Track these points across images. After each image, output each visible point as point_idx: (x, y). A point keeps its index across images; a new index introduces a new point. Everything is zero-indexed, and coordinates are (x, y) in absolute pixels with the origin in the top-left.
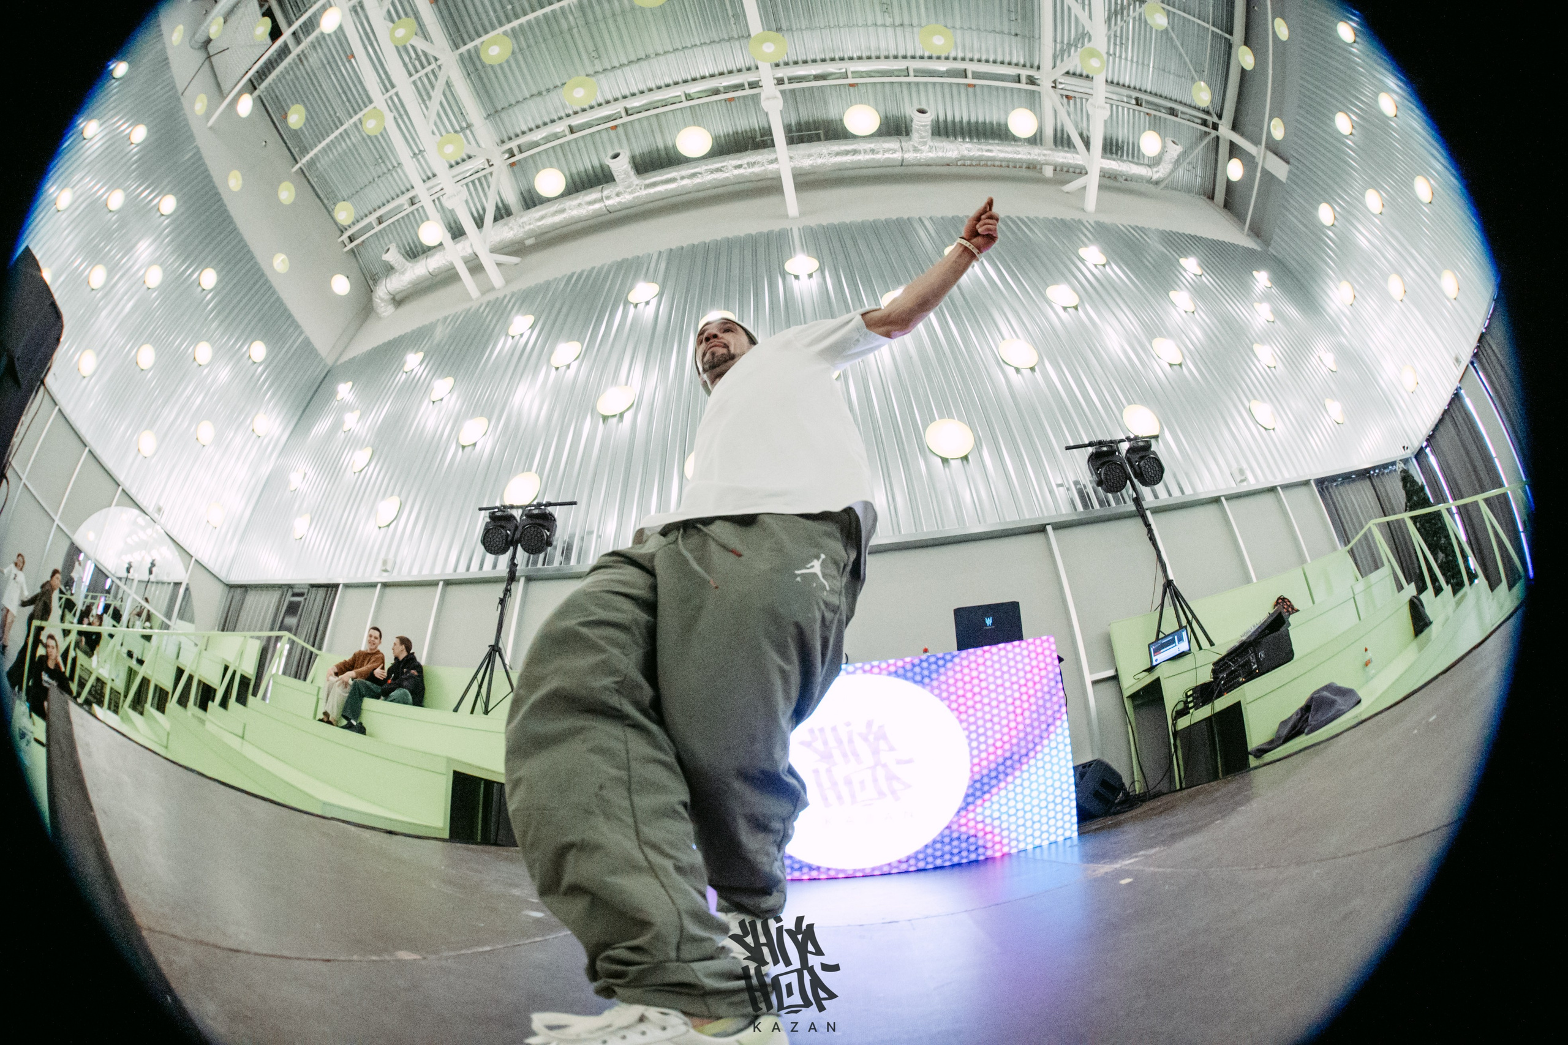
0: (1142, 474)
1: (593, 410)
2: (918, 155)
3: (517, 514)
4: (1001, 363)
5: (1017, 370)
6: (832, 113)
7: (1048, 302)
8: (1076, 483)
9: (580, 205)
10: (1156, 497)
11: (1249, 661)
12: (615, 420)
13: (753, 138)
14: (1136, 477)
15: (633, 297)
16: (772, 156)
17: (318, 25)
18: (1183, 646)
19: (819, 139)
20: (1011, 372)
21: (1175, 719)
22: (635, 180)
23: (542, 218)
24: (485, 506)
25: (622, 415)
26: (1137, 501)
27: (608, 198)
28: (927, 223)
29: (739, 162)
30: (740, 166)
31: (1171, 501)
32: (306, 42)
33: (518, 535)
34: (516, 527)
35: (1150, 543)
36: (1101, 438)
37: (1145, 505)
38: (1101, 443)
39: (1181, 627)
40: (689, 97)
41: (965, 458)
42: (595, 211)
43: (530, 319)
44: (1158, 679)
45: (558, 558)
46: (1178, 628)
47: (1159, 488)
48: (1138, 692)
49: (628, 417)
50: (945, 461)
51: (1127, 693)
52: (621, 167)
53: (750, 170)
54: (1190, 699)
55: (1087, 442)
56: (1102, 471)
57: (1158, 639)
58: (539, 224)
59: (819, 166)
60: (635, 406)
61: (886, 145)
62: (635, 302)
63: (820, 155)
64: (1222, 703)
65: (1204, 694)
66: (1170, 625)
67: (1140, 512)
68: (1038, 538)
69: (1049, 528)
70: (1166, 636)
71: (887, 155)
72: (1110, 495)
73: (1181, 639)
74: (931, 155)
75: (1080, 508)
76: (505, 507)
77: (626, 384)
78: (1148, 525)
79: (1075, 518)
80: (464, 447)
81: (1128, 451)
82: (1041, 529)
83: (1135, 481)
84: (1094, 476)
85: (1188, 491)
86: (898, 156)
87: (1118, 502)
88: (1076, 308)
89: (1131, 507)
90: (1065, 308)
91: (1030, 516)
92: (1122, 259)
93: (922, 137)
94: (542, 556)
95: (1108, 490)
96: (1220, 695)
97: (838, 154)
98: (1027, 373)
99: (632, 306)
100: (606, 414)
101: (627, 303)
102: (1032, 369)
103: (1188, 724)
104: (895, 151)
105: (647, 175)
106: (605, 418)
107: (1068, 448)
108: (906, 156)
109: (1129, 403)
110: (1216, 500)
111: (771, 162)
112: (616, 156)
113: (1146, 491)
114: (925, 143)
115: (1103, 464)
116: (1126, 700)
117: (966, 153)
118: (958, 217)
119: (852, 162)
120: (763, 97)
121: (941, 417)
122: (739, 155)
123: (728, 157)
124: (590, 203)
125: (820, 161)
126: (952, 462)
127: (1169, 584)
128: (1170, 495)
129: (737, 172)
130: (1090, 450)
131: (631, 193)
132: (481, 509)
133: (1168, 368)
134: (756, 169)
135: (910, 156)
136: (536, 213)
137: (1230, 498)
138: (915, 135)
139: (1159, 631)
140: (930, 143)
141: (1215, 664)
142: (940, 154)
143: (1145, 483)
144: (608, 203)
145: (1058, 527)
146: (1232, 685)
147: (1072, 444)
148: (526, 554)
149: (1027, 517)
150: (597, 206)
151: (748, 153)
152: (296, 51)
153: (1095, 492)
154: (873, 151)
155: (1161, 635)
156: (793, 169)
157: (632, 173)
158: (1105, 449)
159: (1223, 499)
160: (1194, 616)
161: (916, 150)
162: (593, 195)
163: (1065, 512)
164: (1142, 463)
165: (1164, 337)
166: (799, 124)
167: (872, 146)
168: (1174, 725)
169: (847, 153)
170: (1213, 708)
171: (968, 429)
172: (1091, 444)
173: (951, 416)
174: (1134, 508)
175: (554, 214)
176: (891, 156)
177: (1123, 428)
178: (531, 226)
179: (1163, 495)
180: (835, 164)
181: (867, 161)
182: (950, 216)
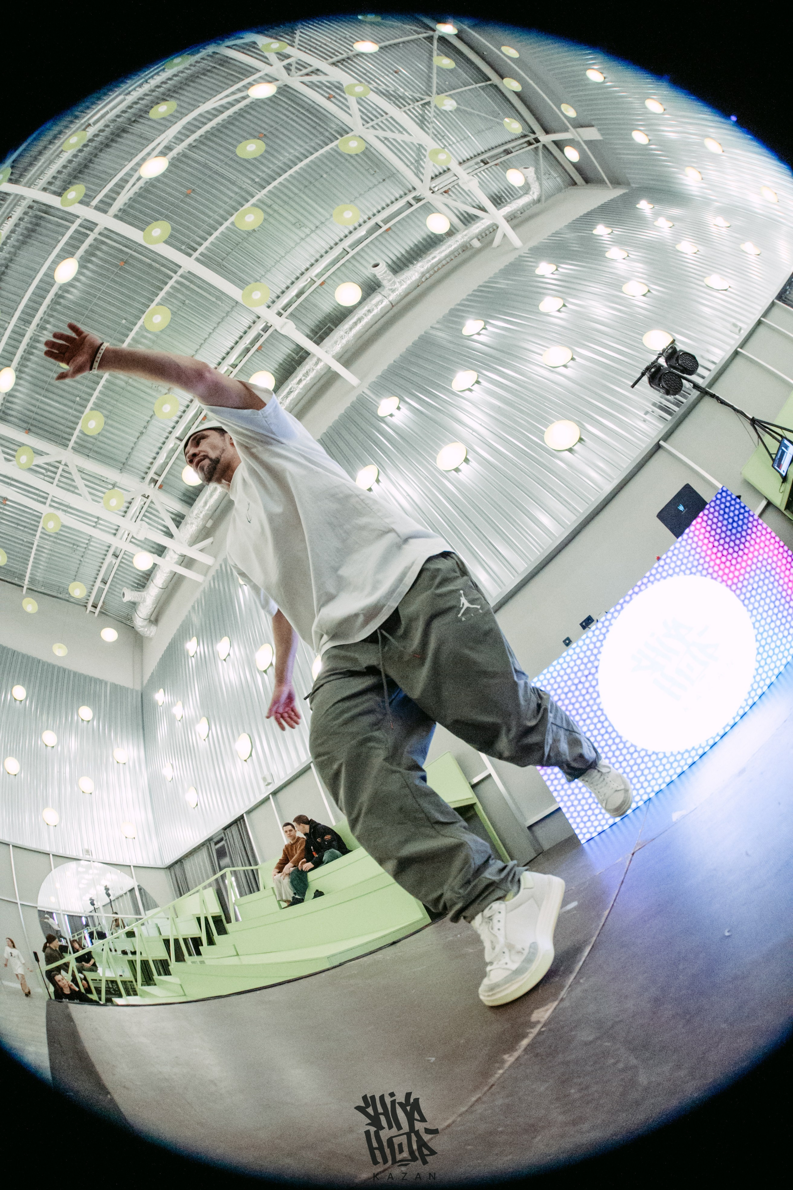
0: (686, 370)
2: (397, 293)
4: (552, 369)
5: (565, 366)
6: (326, 307)
7: (547, 315)
8: (654, 404)
10: (703, 377)
13: (293, 359)
14: (683, 373)
16: (315, 360)
19: (331, 330)
20: (562, 370)
23: (206, 503)
26: (696, 386)
28: (437, 326)
29: (298, 379)
30: (300, 381)
31: (714, 374)
35: (723, 405)
36: (645, 366)
37: (703, 386)
38: (648, 369)
40: (234, 366)
41: (581, 440)
46: (779, 443)
47: (700, 370)
50: (570, 450)
51: (783, 508)
53: (308, 378)
55: (639, 375)
56: (663, 384)
57: (774, 459)
58: (207, 508)
59: (346, 345)
61: (374, 302)
63: (342, 337)
67: (704, 393)
68: (660, 454)
69: (661, 443)
70: (777, 454)
71: (380, 307)
72: (677, 396)
73: (786, 447)
74: (404, 286)
75: (668, 417)
78: (713, 396)
79: (670, 426)
80: (265, 671)
81: (666, 362)
82: (658, 447)
83: (685, 375)
84: (661, 390)
85: (717, 360)
86: (386, 302)
87: (686, 397)
88: (564, 306)
89: (696, 393)
90: (559, 311)
91: (645, 444)
92: (563, 258)
93: (390, 280)
95: (675, 394)
97: (351, 329)
98: (571, 363)
102: (573, 359)
104: (382, 301)
107: (633, 386)
108: (391, 298)
109: (642, 335)
110: (736, 353)
111: (317, 364)
113: (693, 378)
114: (394, 283)
115: (660, 380)
116: (785, 512)
117: (422, 270)
118: (452, 309)
119: (364, 327)
120: (278, 330)
121: (546, 426)
122: (294, 375)
123: (288, 381)
125: (344, 341)
126: (575, 448)
127: (754, 421)
128: (710, 370)
129: (301, 385)
130: (645, 379)
133: (644, 298)
134: (312, 375)
135: (393, 297)
136: (200, 503)
137: (742, 345)
138: (385, 283)
139: (771, 454)
140: (397, 280)
142: (409, 282)
143: (691, 373)
145: (666, 437)
147: (632, 384)
149: (644, 446)
151: (298, 369)
153: (668, 401)
154: (369, 311)
155: (774, 455)
156: (334, 357)
158: (653, 370)
159: (739, 349)
160: (780, 428)
161: (393, 291)
163: (661, 428)
164: (680, 362)
165: (627, 283)
166: (312, 331)
167: (366, 308)
169: (356, 324)
171: (567, 422)
172: (643, 374)
173: (552, 422)
174: (698, 393)
175: (211, 495)
176: (382, 305)
177: (652, 352)
178: (204, 513)
179: (706, 373)
180: (355, 335)
181: (371, 319)
182: (447, 312)
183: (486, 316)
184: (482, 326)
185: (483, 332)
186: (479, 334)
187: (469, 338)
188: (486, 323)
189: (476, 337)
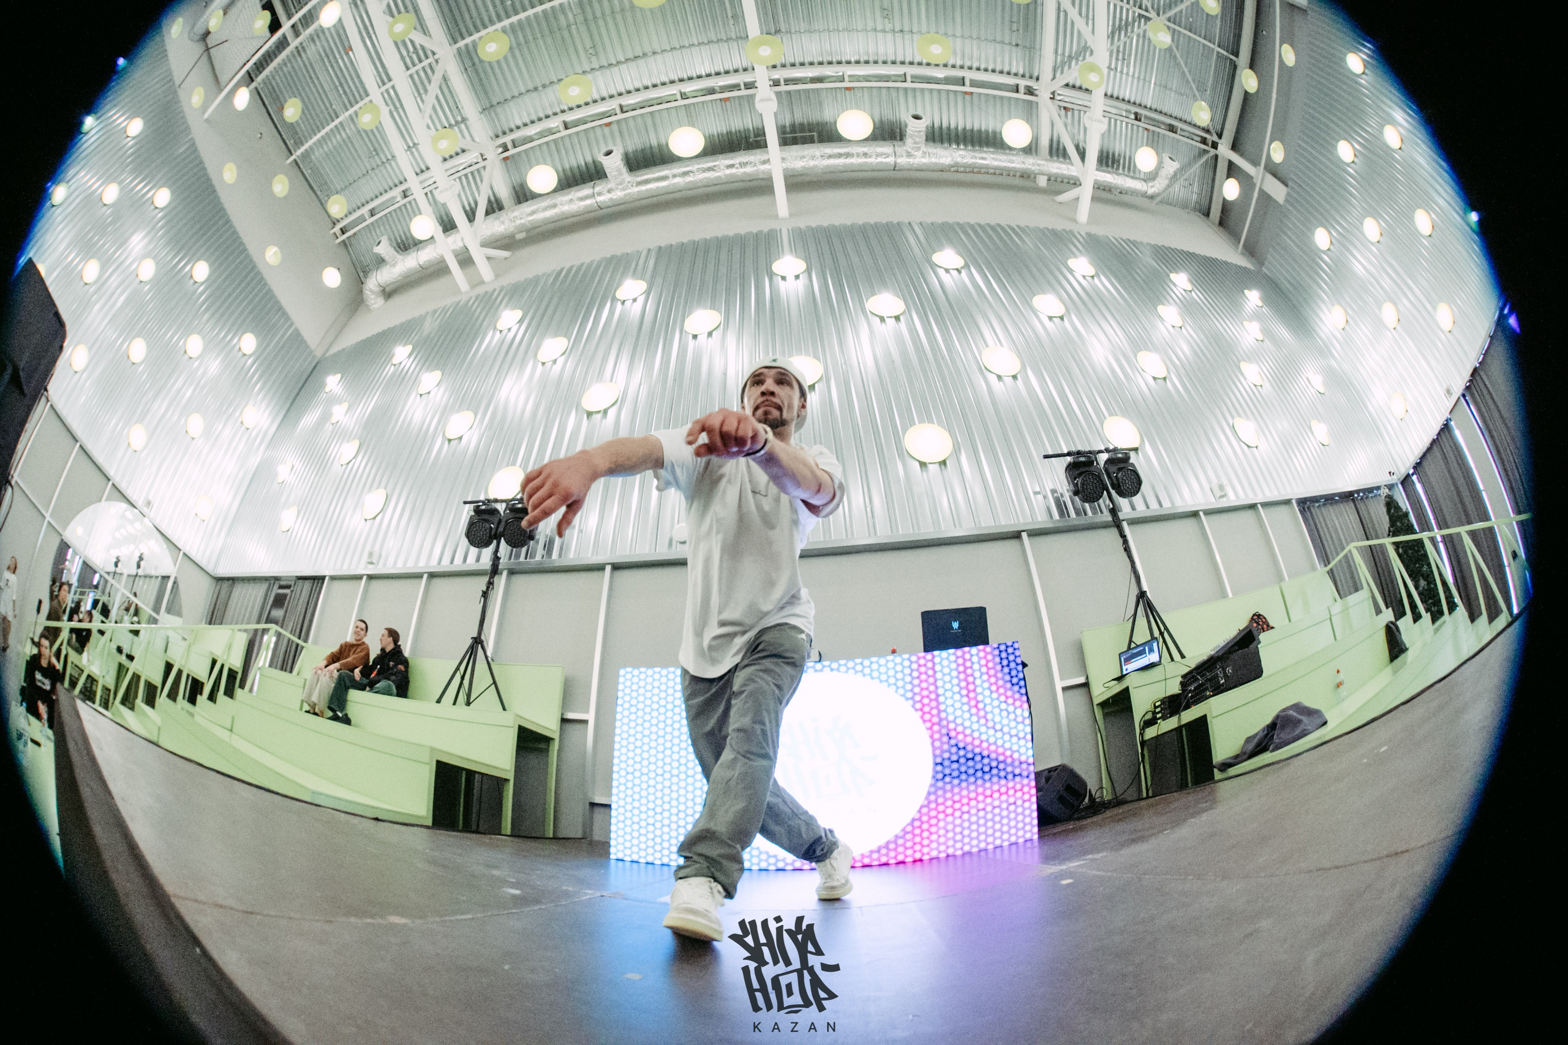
0: (1119, 486)
1: (578, 406)
2: (911, 160)
3: (501, 508)
4: (983, 370)
5: (999, 377)
6: (827, 115)
7: (1034, 311)
8: (1053, 491)
9: (571, 200)
10: (1133, 508)
11: (1217, 676)
12: (599, 416)
13: (747, 138)
14: (1113, 489)
15: (620, 294)
16: (765, 157)
17: (318, 18)
18: (1154, 657)
19: (811, 141)
20: (993, 379)
21: (1143, 729)
22: (627, 177)
23: (533, 213)
24: (469, 499)
25: (605, 412)
26: (1114, 511)
27: (599, 194)
28: (916, 228)
29: (731, 162)
30: (732, 166)
31: (1148, 513)
32: (306, 34)
33: (501, 529)
34: (500, 521)
35: (1124, 555)
36: (1080, 448)
37: (1121, 516)
38: (1079, 453)
39: (1153, 638)
40: (684, 96)
41: (943, 463)
42: (586, 206)
43: (518, 314)
44: (1127, 689)
45: (540, 551)
46: (1150, 638)
47: (1137, 499)
48: (1108, 699)
49: (612, 413)
50: (923, 465)
51: (1096, 701)
52: (614, 164)
53: (742, 170)
54: (1158, 710)
55: (1066, 451)
56: (1079, 481)
57: (1129, 648)
58: (531, 218)
59: (810, 168)
60: (619, 402)
61: (880, 150)
62: (622, 299)
63: (813, 158)
64: (1189, 715)
65: (1172, 705)
66: (1142, 635)
67: (1117, 523)
68: (1012, 545)
69: (1024, 535)
70: (1138, 646)
71: (880, 160)
72: (1087, 505)
73: (1151, 650)
74: (924, 161)
75: (1056, 516)
76: (489, 501)
77: (611, 380)
78: (1123, 536)
79: (1050, 525)
80: (450, 441)
81: (1106, 462)
82: (1017, 536)
83: (1113, 492)
84: (1072, 486)
85: (1166, 504)
86: (891, 160)
87: (1094, 513)
88: (1062, 318)
89: (1107, 517)
90: (1050, 318)
91: (1006, 522)
92: (1112, 272)
93: (916, 143)
94: (524, 549)
95: (1085, 500)
96: (1187, 707)
97: (830, 157)
98: (1008, 380)
99: (619, 303)
100: (590, 410)
101: (614, 299)
102: (1015, 377)
103: (1154, 734)
104: (888, 156)
105: (638, 173)
106: (589, 414)
107: (1046, 457)
108: (899, 160)
109: (1111, 415)
110: (1195, 514)
111: (764, 162)
112: (609, 153)
113: (1123, 503)
114: (918, 149)
115: (1080, 475)
116: (1095, 707)
117: (959, 160)
118: (947, 223)
119: (845, 165)
120: (757, 99)
121: (921, 421)
122: (732, 155)
123: (721, 156)
124: (581, 199)
125: (812, 163)
126: (930, 467)
127: (1142, 595)
128: (1147, 507)
129: (728, 171)
130: (1069, 459)
131: (623, 189)
132: (465, 503)
133: (1151, 381)
134: (748, 169)
135: (903, 161)
136: (527, 207)
137: (1209, 513)
138: (909, 141)
139: (1131, 641)
140: (924, 148)
141: (1184, 677)
142: (934, 160)
143: (1121, 494)
144: (600, 199)
145: (1034, 534)
146: (1199, 697)
147: (1051, 453)
148: (509, 548)
149: (1003, 523)
150: (588, 202)
151: (742, 152)
152: (294, 43)
153: (1072, 502)
154: (865, 155)
155: (1133, 645)
156: (785, 170)
157: (624, 170)
158: (1083, 459)
159: (1201, 514)
160: (1166, 628)
161: (909, 155)
162: (585, 190)
163: (1041, 519)
164: (1120, 475)
165: (1149, 350)
166: (793, 125)
167: (865, 150)
168: (1142, 734)
169: (840, 155)
170: (1179, 719)
171: (948, 434)
172: (1069, 454)
173: (931, 421)
174: (1110, 519)
175: (545, 209)
176: (884, 160)
177: (1103, 439)
178: (523, 221)
179: (1140, 507)
180: (828, 166)
181: (860, 164)
182: (940, 221)
183: (971, 259)
184: (959, 267)
185: (954, 273)
186: (947, 271)
187: (934, 266)
188: (967, 266)
189: (941, 272)
